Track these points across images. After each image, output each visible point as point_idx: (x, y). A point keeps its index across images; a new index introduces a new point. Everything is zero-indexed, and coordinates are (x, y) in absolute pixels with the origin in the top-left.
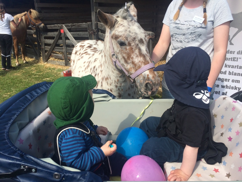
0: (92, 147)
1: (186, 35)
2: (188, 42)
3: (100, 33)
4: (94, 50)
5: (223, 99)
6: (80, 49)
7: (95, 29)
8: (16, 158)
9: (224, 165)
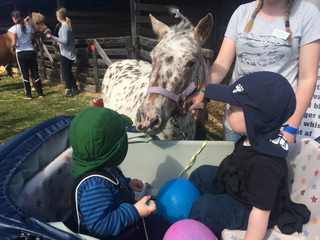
0: (122, 203)
1: (261, 56)
2: (265, 65)
3: (142, 50)
4: (136, 73)
5: (305, 143)
6: (117, 71)
7: (136, 45)
8: (15, 221)
9: (305, 236)
